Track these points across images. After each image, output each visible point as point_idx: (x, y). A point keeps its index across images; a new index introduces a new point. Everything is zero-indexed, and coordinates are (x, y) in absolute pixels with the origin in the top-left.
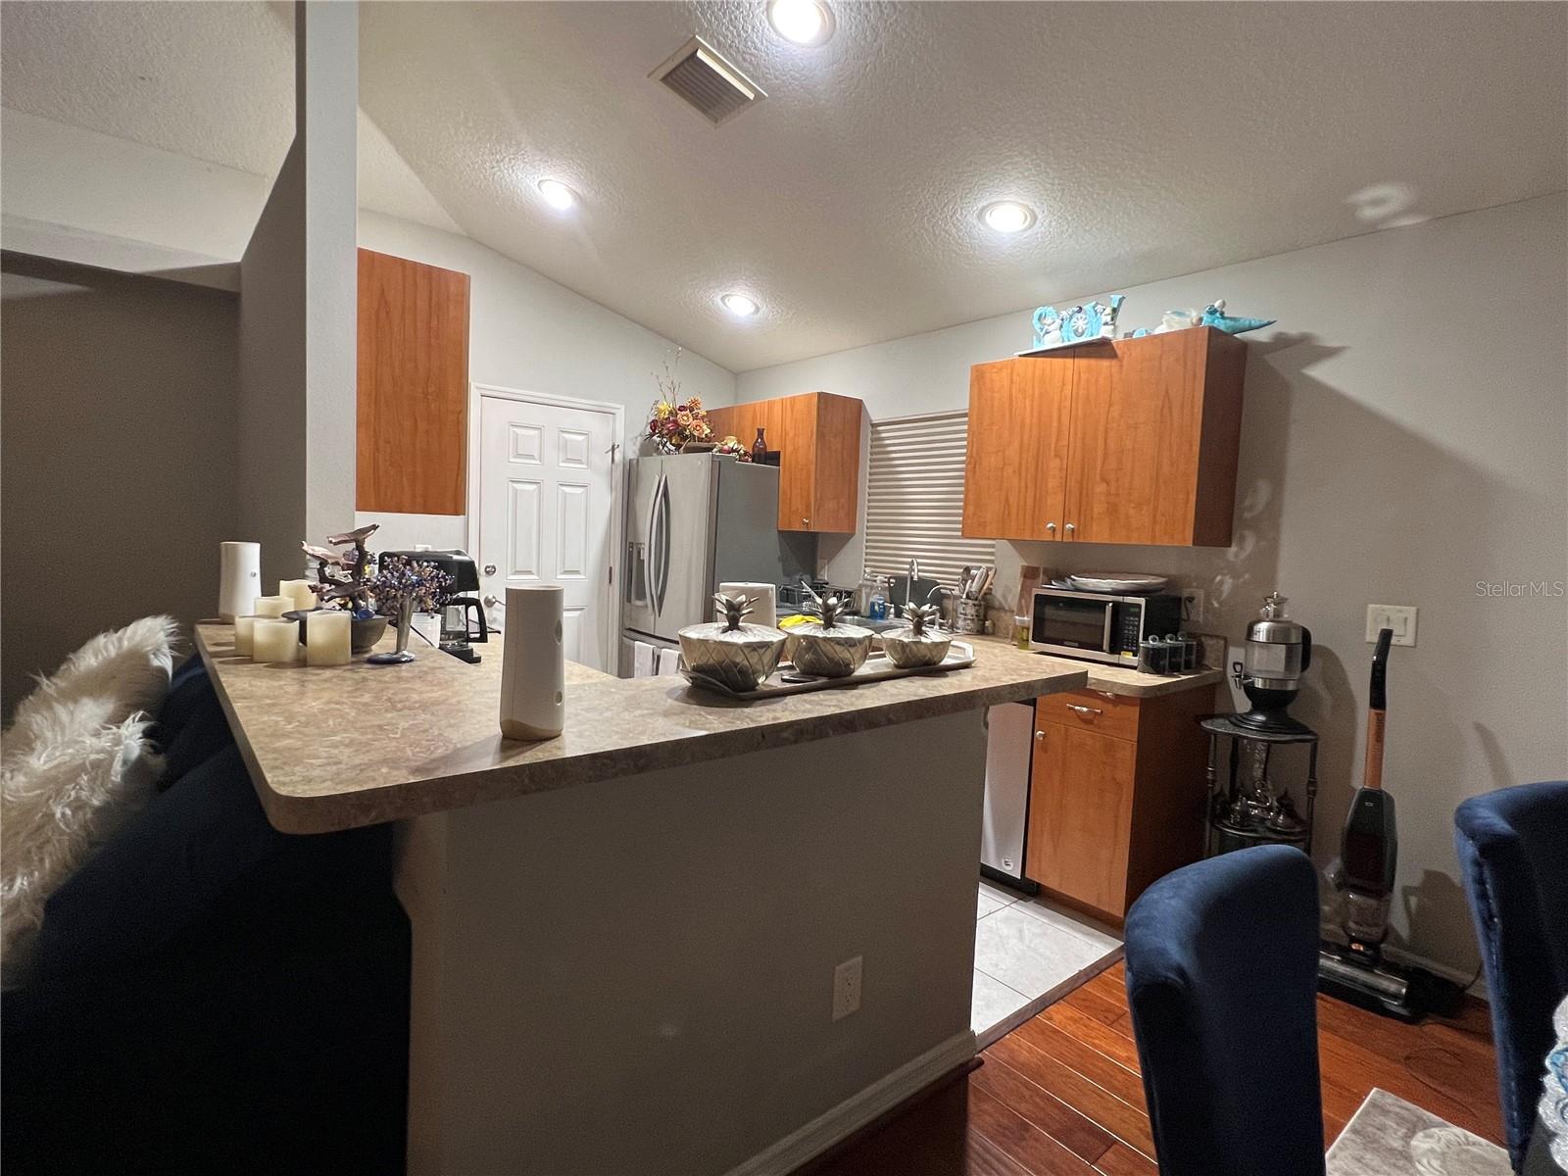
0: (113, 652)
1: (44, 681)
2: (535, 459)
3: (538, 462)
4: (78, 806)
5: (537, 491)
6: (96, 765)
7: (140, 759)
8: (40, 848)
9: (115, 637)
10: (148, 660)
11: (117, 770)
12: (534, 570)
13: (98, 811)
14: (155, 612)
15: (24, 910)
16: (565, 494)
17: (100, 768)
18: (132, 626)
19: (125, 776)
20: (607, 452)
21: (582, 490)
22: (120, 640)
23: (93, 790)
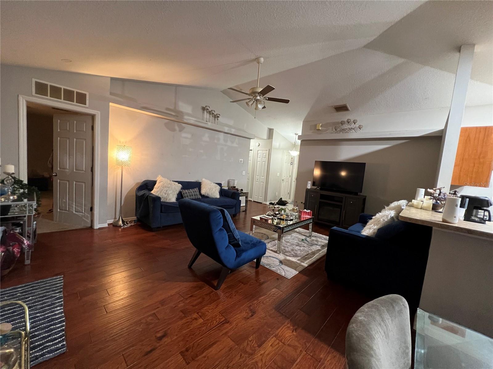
0: (396, 204)
1: (386, 207)
4: (384, 220)
6: (387, 215)
7: (393, 217)
8: (379, 224)
9: (397, 202)
10: (401, 207)
11: (389, 218)
13: (386, 222)
14: (404, 199)
15: (375, 230)
17: (387, 216)
18: (400, 201)
19: (390, 218)
22: (398, 203)
23: (386, 219)
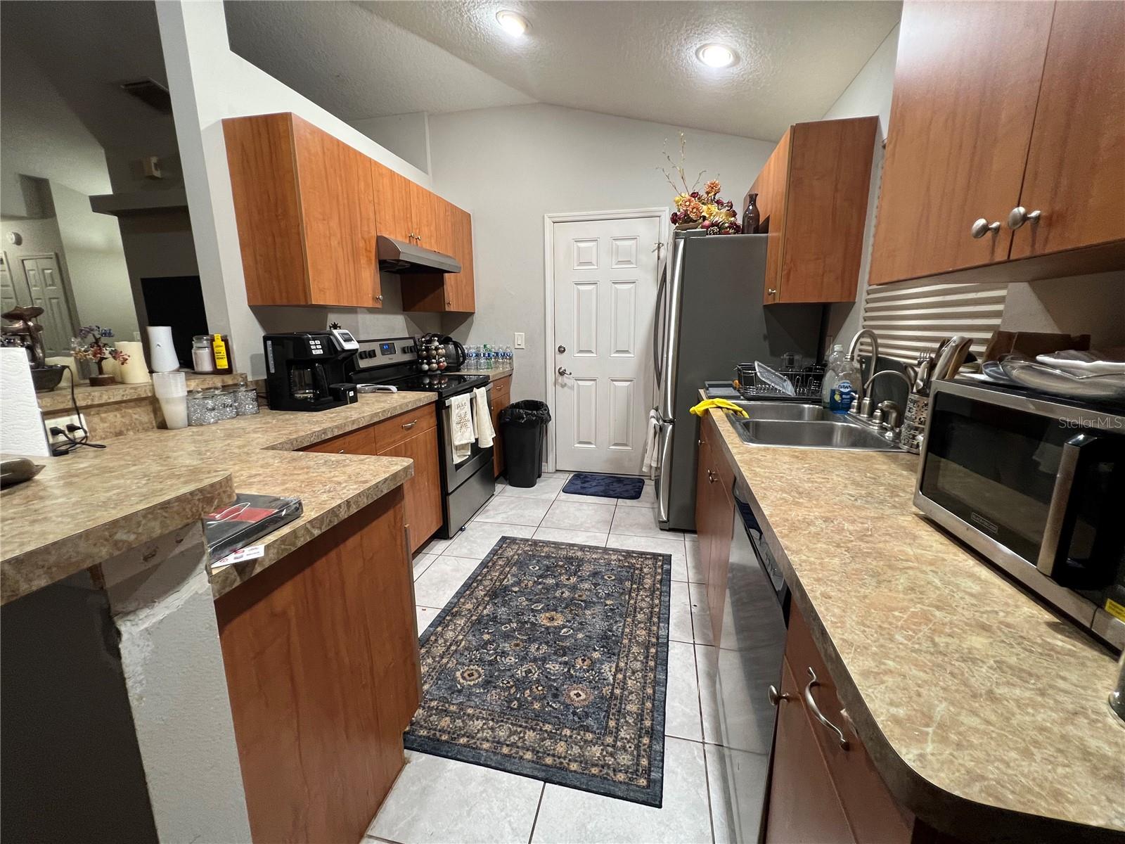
2: (594, 265)
3: (596, 267)
5: (595, 290)
12: (594, 350)
16: (617, 289)
20: (654, 251)
21: (632, 285)
